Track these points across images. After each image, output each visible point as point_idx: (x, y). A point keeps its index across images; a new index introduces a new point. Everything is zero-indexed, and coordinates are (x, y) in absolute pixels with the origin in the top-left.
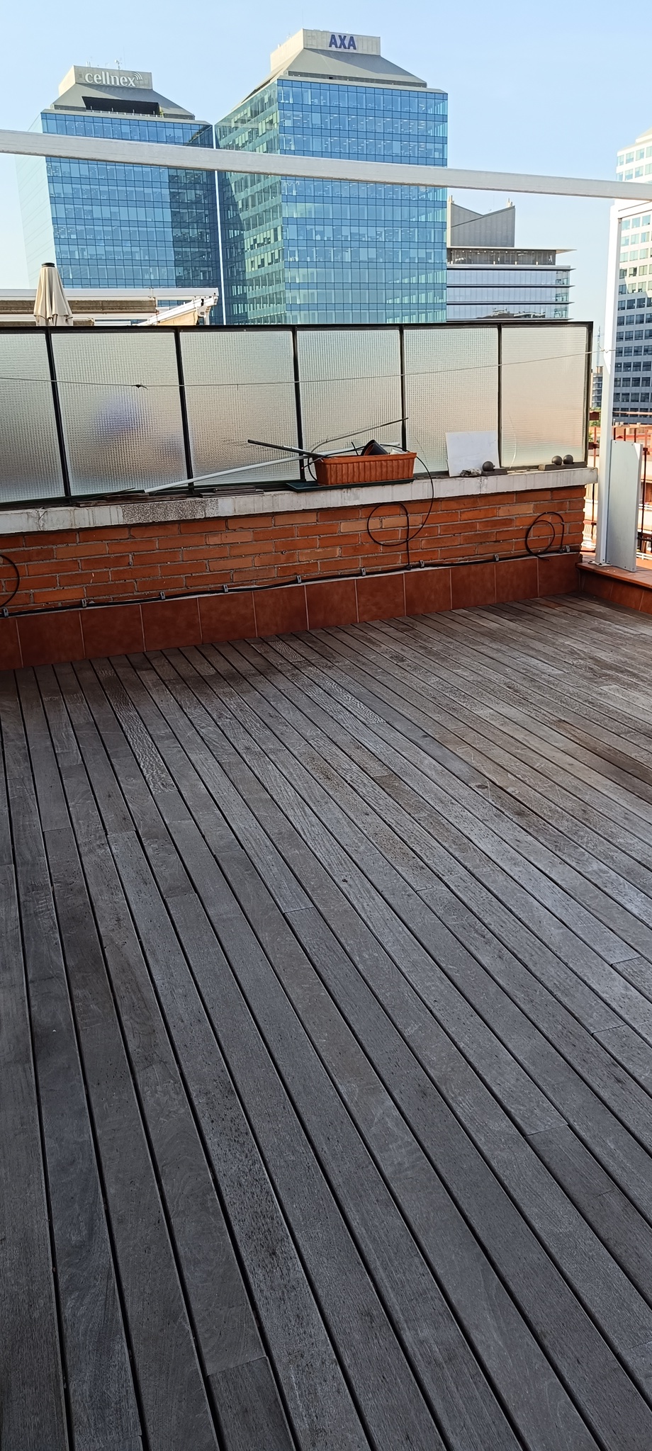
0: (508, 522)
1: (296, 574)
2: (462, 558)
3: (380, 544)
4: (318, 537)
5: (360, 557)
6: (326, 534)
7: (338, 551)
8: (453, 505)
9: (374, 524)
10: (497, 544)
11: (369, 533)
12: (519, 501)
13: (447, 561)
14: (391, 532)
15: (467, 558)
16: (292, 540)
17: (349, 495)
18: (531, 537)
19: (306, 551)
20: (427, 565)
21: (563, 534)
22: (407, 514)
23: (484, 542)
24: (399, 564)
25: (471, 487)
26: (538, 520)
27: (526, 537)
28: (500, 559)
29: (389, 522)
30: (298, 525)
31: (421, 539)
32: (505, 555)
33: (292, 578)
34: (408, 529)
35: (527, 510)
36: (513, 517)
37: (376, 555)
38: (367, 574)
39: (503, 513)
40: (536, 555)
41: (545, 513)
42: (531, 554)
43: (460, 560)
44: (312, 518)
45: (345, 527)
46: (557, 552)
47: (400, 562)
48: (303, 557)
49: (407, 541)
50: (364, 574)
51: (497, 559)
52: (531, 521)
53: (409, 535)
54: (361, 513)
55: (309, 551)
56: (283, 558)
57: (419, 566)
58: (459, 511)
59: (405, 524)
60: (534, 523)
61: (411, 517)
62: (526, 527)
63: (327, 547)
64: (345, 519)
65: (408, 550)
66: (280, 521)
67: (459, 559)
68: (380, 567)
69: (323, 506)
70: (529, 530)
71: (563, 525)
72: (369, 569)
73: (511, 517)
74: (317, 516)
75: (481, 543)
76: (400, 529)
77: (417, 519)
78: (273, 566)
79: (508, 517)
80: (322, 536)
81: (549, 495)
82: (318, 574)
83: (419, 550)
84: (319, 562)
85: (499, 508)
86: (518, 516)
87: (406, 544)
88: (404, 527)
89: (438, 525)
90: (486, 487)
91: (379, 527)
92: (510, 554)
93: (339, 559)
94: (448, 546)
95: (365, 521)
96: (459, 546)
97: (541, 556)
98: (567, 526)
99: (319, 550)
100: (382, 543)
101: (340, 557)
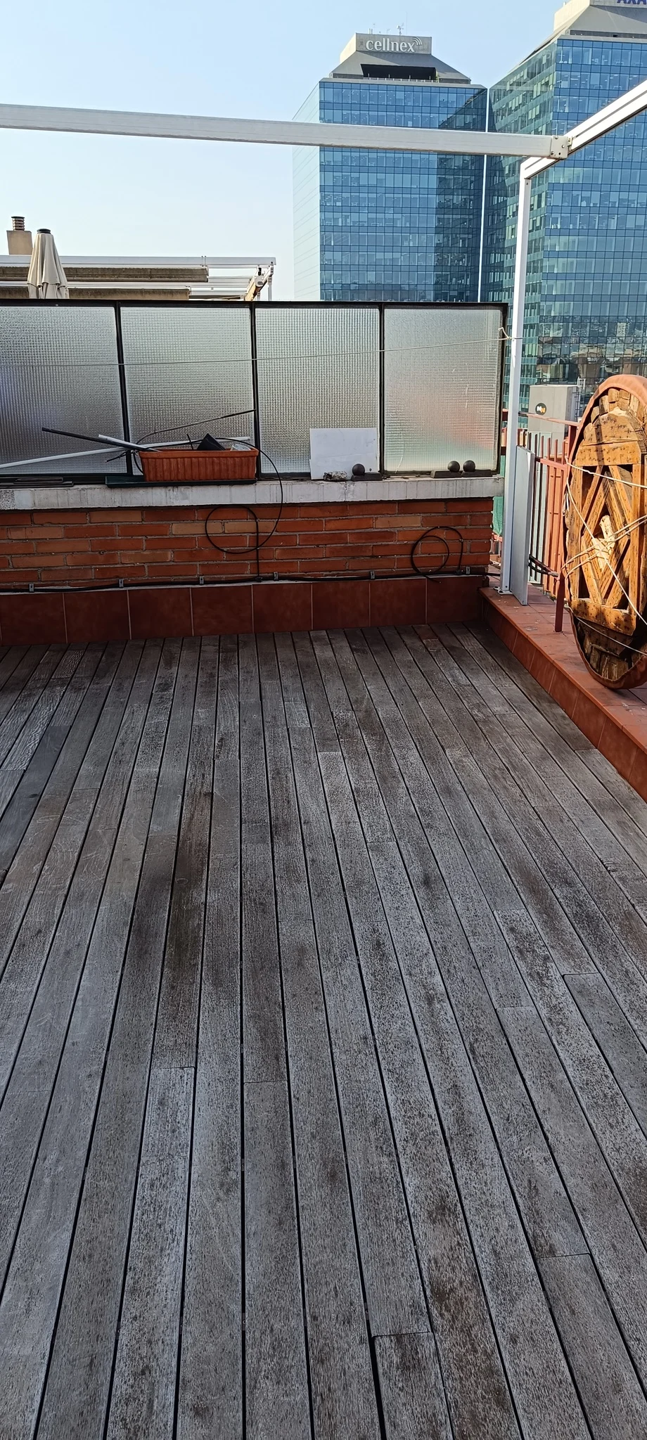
0: (387, 535)
1: (117, 577)
2: (328, 573)
3: (223, 551)
4: (144, 538)
5: (198, 563)
6: (155, 535)
7: (170, 555)
8: (314, 511)
9: (215, 527)
10: (375, 559)
11: (208, 537)
12: (402, 512)
13: (309, 575)
14: (238, 538)
15: (335, 572)
16: (111, 540)
17: (175, 493)
18: (419, 554)
19: (130, 552)
20: (281, 578)
21: (462, 552)
22: (256, 519)
23: (358, 557)
24: (248, 574)
25: (334, 493)
26: (428, 534)
27: (412, 553)
28: (376, 577)
29: (233, 526)
30: (119, 524)
31: (275, 548)
32: (385, 572)
33: (112, 581)
34: (258, 536)
35: (414, 523)
36: (396, 530)
37: (218, 562)
38: (206, 583)
39: (380, 524)
40: (424, 574)
41: (436, 528)
42: (418, 573)
43: (325, 575)
44: (136, 518)
45: (177, 529)
46: (453, 573)
47: (248, 572)
48: (126, 559)
49: (257, 550)
50: (202, 582)
51: (373, 577)
52: (419, 535)
53: (259, 542)
54: (197, 514)
55: (133, 552)
56: (101, 558)
57: (272, 578)
58: (324, 520)
59: (255, 530)
60: (422, 538)
61: (262, 523)
62: (413, 542)
63: (156, 549)
64: (177, 520)
65: (258, 560)
66: (96, 518)
67: (325, 573)
68: (224, 576)
69: (145, 505)
70: (414, 546)
71: (462, 543)
72: (208, 578)
73: (392, 530)
74: (142, 515)
75: (353, 557)
76: (248, 535)
77: (267, 526)
78: (89, 567)
79: (388, 530)
80: (149, 537)
81: (442, 507)
82: (145, 578)
83: (273, 561)
84: (146, 566)
85: (376, 518)
86: (401, 529)
87: (255, 553)
88: (252, 533)
89: (297, 534)
90: (353, 494)
91: (221, 531)
92: (392, 572)
93: (171, 563)
94: (309, 558)
95: (203, 523)
96: (324, 559)
97: (432, 577)
98: (467, 544)
99: (147, 553)
100: (225, 549)
101: (173, 561)
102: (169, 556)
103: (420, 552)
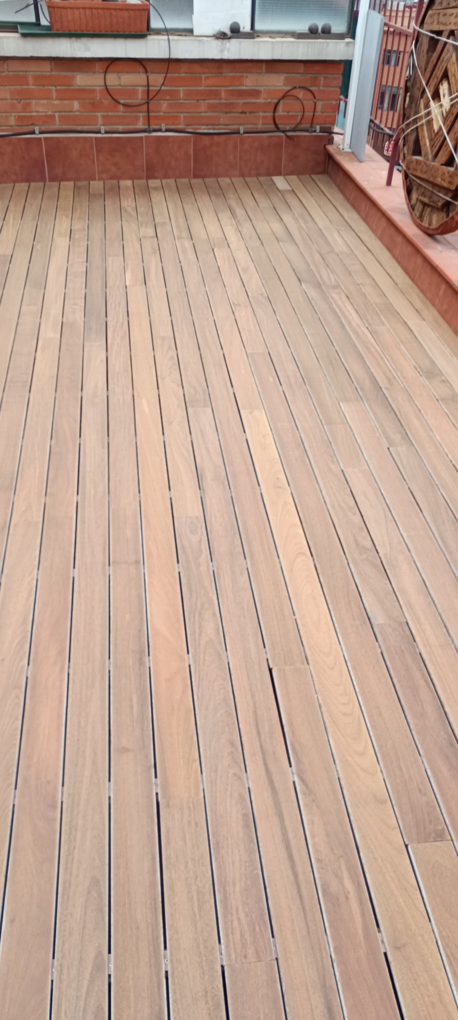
0: (256, 93)
1: (33, 124)
2: (206, 127)
3: (119, 103)
4: (54, 88)
5: (99, 114)
6: (63, 86)
7: (76, 105)
8: (197, 68)
9: (113, 79)
10: (243, 115)
11: (107, 89)
12: (269, 71)
13: (190, 128)
14: (130, 91)
15: (212, 127)
16: (27, 89)
17: (78, 44)
18: (280, 112)
19: (42, 101)
20: (167, 130)
21: (314, 112)
22: (146, 72)
23: (230, 112)
24: (140, 125)
25: (214, 51)
27: (274, 111)
28: (245, 133)
29: (128, 79)
30: (31, 73)
31: (162, 102)
32: (250, 128)
33: (30, 128)
34: (148, 89)
35: (277, 82)
36: (262, 89)
37: (116, 114)
38: (106, 132)
40: (283, 132)
41: (295, 88)
42: (278, 129)
44: (46, 68)
45: (81, 80)
46: (307, 131)
47: (141, 123)
48: (39, 108)
49: (148, 103)
50: (103, 131)
51: (242, 132)
52: (281, 94)
53: (150, 96)
54: (98, 66)
55: (45, 102)
56: (19, 107)
57: (160, 130)
58: (203, 76)
59: (145, 83)
60: (284, 97)
61: (152, 77)
62: (276, 101)
63: (64, 99)
64: (81, 71)
65: (148, 112)
66: (13, 66)
67: (203, 127)
69: (54, 55)
70: (277, 105)
71: (315, 103)
72: (108, 128)
73: (259, 88)
74: (51, 64)
75: (226, 113)
76: (140, 89)
77: (156, 79)
78: (10, 114)
79: (255, 88)
80: (58, 88)
81: (301, 68)
82: (57, 127)
83: (161, 114)
84: (57, 115)
85: (247, 77)
86: (267, 88)
87: (146, 105)
88: (144, 87)
89: (181, 89)
90: (228, 52)
91: (117, 83)
92: (257, 128)
93: (77, 113)
94: (191, 113)
95: (103, 75)
96: (203, 114)
97: (289, 134)
98: (320, 105)
99: (57, 102)
100: (122, 101)
101: (79, 111)
103: (281, 110)
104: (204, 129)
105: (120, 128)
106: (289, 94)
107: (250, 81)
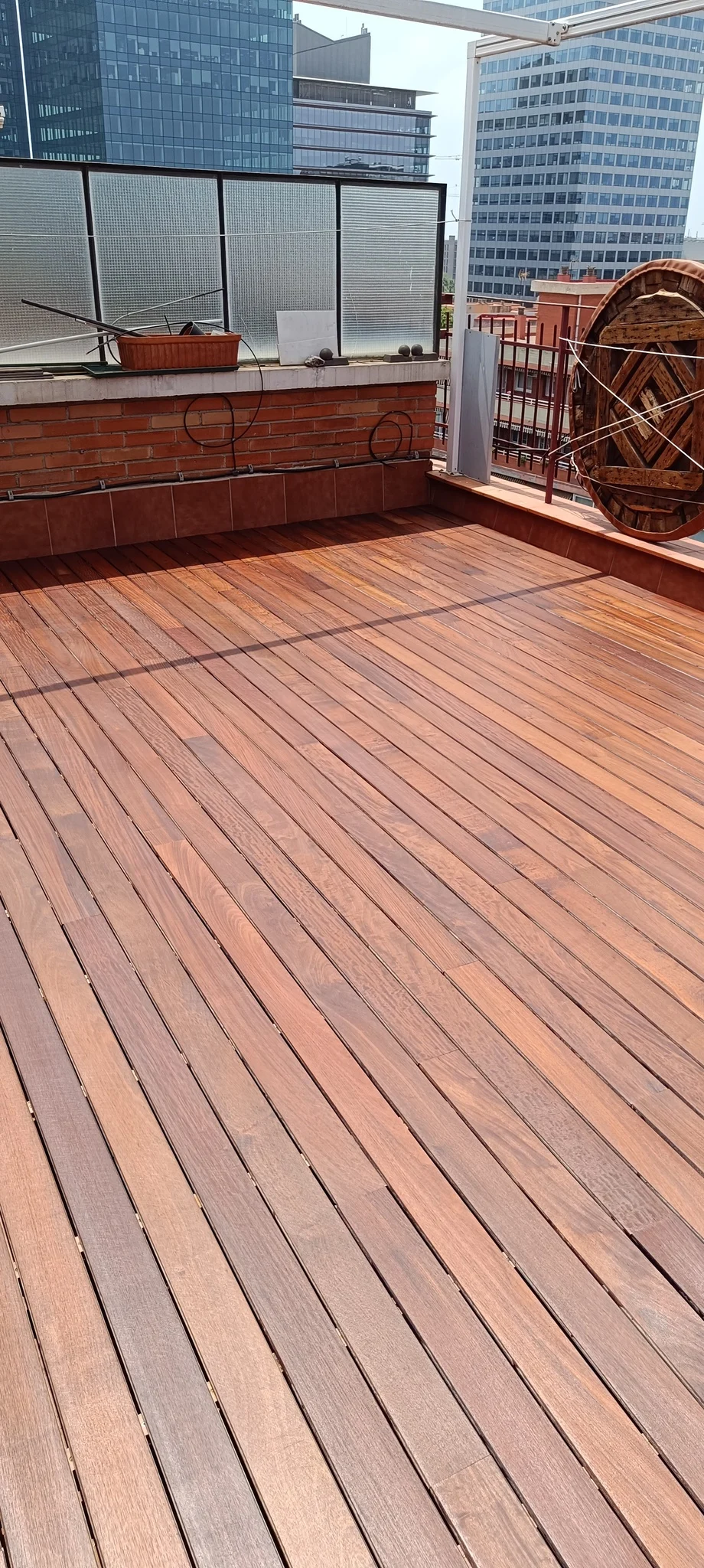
0: (349, 422)
1: (98, 478)
2: (296, 463)
3: (200, 445)
4: (124, 434)
5: (176, 459)
6: (134, 430)
8: (287, 399)
9: (193, 419)
10: (337, 447)
11: (186, 430)
12: (362, 397)
13: (279, 467)
14: (214, 430)
15: (302, 462)
16: (92, 437)
17: (160, 383)
18: (376, 440)
19: (110, 450)
20: (256, 471)
21: (411, 437)
22: (231, 409)
23: (323, 445)
24: (224, 469)
25: (308, 380)
27: (370, 440)
28: (340, 466)
29: (210, 417)
30: (99, 419)
31: (248, 439)
32: (347, 460)
33: (94, 483)
34: (234, 427)
35: (371, 408)
36: (355, 416)
37: (196, 457)
38: (185, 480)
40: (381, 461)
41: (391, 412)
42: (375, 459)
44: (116, 411)
45: (157, 422)
46: (406, 458)
47: (224, 466)
48: (106, 457)
49: (232, 443)
50: (182, 479)
51: (337, 465)
52: (376, 421)
53: (235, 434)
54: (176, 406)
55: (114, 450)
56: (81, 459)
57: (248, 472)
58: (293, 407)
59: (230, 421)
60: (379, 423)
61: (236, 413)
62: (370, 428)
63: (136, 446)
64: (159, 412)
65: (233, 452)
66: (77, 413)
67: (294, 464)
69: (131, 396)
70: (373, 432)
71: (412, 427)
72: (187, 474)
73: (353, 416)
74: (122, 408)
75: (319, 446)
76: (223, 426)
77: (243, 416)
78: (69, 468)
79: (349, 416)
80: (129, 433)
81: (395, 391)
82: (125, 478)
83: (246, 453)
84: (126, 464)
85: (339, 404)
86: (360, 415)
87: (231, 445)
88: (228, 424)
89: (269, 423)
90: (323, 380)
91: (198, 423)
92: (352, 459)
93: (151, 460)
94: (280, 449)
95: (181, 416)
96: (293, 449)
97: (387, 462)
98: (416, 428)
99: (126, 450)
100: (202, 443)
101: (153, 458)
102: (149, 452)
103: (376, 438)
104: (295, 466)
105: (201, 473)
106: (384, 420)
107: (342, 410)
